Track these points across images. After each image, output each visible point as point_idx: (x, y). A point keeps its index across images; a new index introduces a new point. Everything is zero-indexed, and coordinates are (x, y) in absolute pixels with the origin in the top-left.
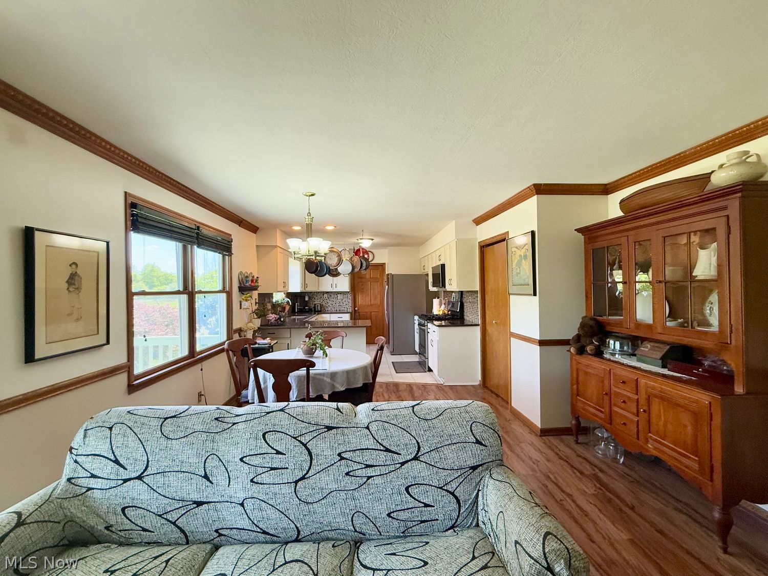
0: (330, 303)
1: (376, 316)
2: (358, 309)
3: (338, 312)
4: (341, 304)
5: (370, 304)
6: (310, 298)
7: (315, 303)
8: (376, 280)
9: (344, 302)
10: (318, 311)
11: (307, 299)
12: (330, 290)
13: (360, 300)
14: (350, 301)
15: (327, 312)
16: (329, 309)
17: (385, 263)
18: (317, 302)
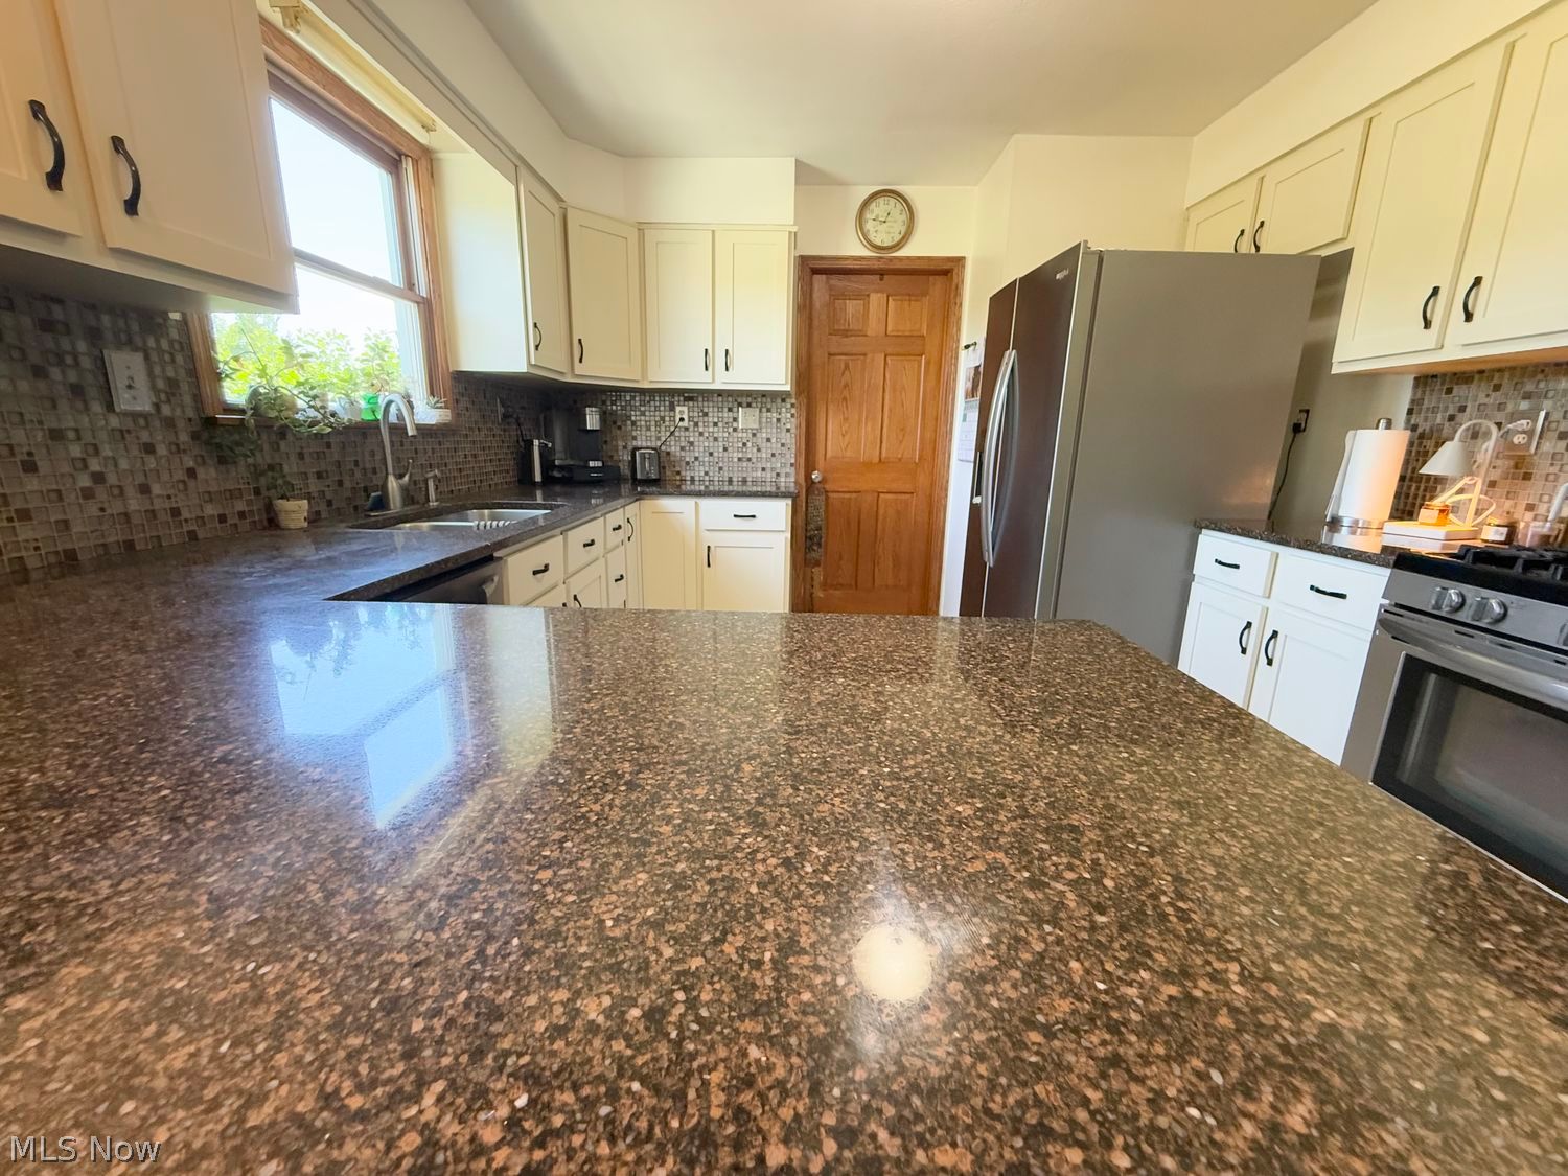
0: (702, 445)
1: (898, 513)
2: (823, 481)
3: (735, 488)
4: (751, 452)
5: (876, 460)
6: (605, 416)
7: (638, 443)
8: (908, 346)
9: (764, 445)
10: (649, 482)
11: (592, 420)
12: (697, 379)
13: (835, 439)
14: (790, 440)
15: (688, 487)
16: (699, 473)
17: (963, 258)
18: (646, 433)
